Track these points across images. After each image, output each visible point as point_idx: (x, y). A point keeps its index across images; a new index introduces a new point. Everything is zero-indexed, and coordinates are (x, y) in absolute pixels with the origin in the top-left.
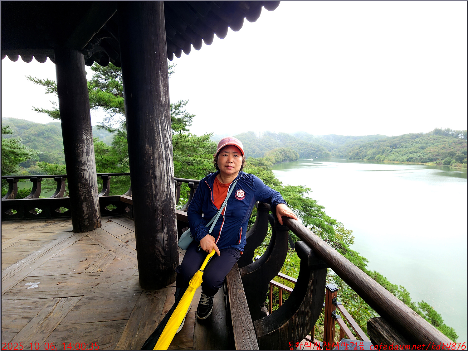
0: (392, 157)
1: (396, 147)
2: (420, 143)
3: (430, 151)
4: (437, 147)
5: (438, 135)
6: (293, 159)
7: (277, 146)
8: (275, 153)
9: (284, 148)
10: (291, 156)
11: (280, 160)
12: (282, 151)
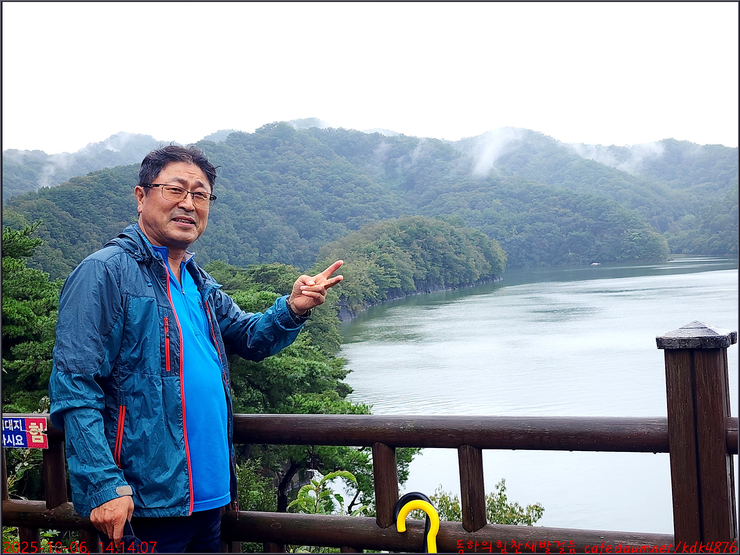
6: (472, 273)
7: (390, 212)
8: (371, 245)
9: (425, 218)
10: (463, 258)
11: (404, 281)
12: (409, 233)
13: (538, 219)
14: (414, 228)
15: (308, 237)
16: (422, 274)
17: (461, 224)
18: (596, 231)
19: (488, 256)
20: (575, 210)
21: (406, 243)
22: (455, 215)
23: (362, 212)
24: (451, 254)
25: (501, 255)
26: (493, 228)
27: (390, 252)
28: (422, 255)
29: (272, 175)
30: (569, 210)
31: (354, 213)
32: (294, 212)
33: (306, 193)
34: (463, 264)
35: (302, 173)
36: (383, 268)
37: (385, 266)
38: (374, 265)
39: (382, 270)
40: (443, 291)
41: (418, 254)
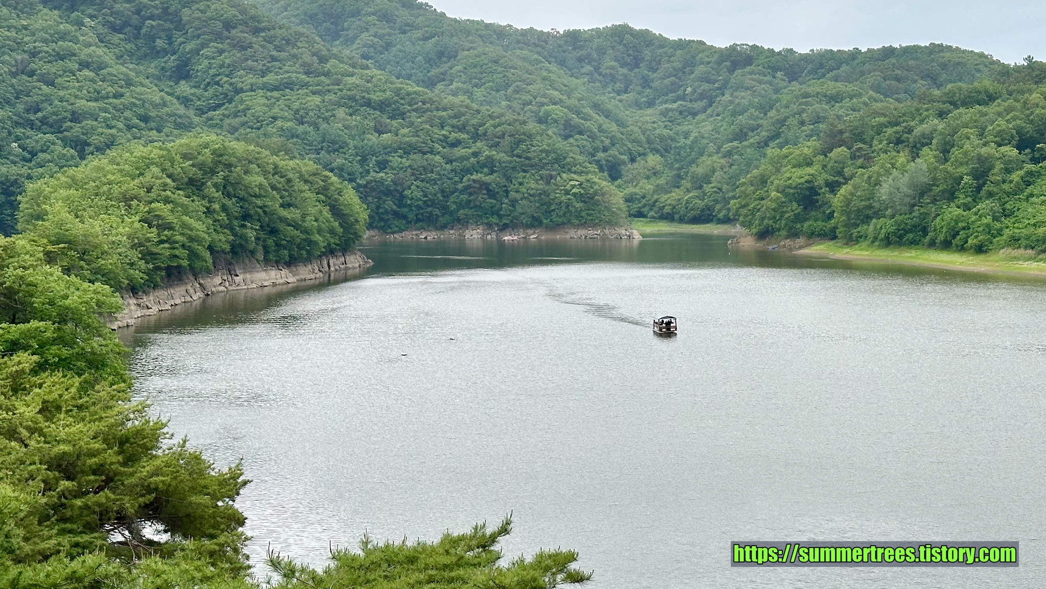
10: (295, 214)
11: (193, 255)
17: (287, 152)
23: (92, 116)
25: (359, 210)
26: (339, 160)
27: (167, 201)
28: (224, 208)
30: (466, 136)
34: (297, 226)
36: (154, 230)
37: (158, 226)
38: (137, 225)
39: (153, 234)
41: (216, 206)
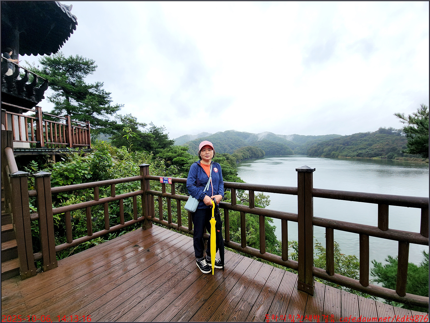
0: (345, 153)
1: (348, 145)
2: (368, 141)
3: (376, 148)
4: (382, 144)
5: (383, 134)
6: (259, 156)
7: (246, 145)
8: (242, 151)
9: (252, 146)
10: (258, 153)
11: (247, 157)
12: (249, 149)
13: (271, 147)
14: (250, 148)
15: (232, 149)
16: (251, 156)
17: (258, 148)
18: (281, 149)
19: (262, 153)
20: (277, 146)
21: (248, 151)
22: (257, 146)
23: (241, 145)
24: (256, 152)
25: (264, 153)
26: (263, 148)
27: (245, 152)
28: (251, 153)
29: (226, 139)
31: (240, 145)
32: (230, 145)
33: (232, 142)
34: (258, 154)
35: (231, 139)
38: (242, 154)
39: (244, 155)
40: (254, 159)
